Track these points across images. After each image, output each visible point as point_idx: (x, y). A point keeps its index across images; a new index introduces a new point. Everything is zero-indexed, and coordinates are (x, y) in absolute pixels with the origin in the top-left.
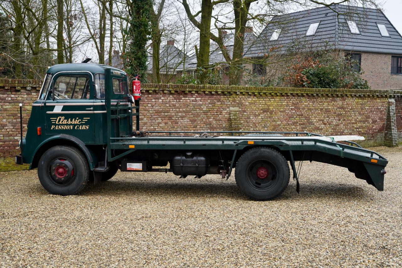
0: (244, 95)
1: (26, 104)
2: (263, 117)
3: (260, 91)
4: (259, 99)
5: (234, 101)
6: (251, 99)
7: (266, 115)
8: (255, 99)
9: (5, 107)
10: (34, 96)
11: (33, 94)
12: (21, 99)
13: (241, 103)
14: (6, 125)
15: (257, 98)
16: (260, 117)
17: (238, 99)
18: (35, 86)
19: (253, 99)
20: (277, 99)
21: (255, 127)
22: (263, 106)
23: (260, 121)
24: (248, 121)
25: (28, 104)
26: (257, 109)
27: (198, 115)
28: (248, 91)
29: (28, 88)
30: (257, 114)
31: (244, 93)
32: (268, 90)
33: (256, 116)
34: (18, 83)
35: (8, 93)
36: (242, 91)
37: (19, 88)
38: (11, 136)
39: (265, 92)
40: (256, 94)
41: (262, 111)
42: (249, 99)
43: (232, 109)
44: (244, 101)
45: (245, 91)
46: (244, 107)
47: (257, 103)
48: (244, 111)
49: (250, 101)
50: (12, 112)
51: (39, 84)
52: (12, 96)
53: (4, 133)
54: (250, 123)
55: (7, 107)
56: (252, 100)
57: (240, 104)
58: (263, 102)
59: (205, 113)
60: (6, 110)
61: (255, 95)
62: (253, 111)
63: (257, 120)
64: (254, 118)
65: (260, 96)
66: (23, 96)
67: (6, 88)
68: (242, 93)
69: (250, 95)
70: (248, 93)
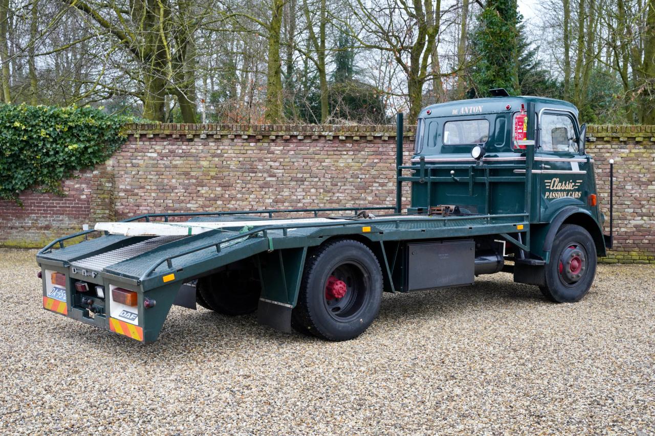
0: (608, 142)
1: (201, 159)
3: (650, 135)
4: (651, 151)
6: (627, 151)
8: (639, 150)
9: (174, 163)
10: (213, 147)
11: (211, 144)
12: (194, 151)
13: (602, 159)
14: (175, 188)
15: (645, 148)
18: (211, 133)
19: (634, 151)
21: (640, 206)
24: (621, 194)
25: (204, 159)
26: (643, 171)
28: (618, 135)
29: (202, 136)
30: (644, 180)
31: (605, 139)
33: (639, 183)
35: (178, 143)
36: (603, 134)
37: (190, 136)
38: (182, 202)
40: (637, 139)
42: (622, 150)
44: (608, 155)
45: (610, 134)
47: (645, 159)
49: (624, 155)
50: (183, 170)
51: (216, 130)
52: (184, 147)
53: (174, 198)
54: (626, 199)
55: (177, 162)
56: (630, 152)
60: (175, 167)
61: (638, 143)
62: (633, 175)
63: (644, 192)
64: (637, 188)
65: (650, 144)
66: (197, 147)
67: (174, 136)
68: (601, 139)
69: (623, 143)
70: (619, 138)
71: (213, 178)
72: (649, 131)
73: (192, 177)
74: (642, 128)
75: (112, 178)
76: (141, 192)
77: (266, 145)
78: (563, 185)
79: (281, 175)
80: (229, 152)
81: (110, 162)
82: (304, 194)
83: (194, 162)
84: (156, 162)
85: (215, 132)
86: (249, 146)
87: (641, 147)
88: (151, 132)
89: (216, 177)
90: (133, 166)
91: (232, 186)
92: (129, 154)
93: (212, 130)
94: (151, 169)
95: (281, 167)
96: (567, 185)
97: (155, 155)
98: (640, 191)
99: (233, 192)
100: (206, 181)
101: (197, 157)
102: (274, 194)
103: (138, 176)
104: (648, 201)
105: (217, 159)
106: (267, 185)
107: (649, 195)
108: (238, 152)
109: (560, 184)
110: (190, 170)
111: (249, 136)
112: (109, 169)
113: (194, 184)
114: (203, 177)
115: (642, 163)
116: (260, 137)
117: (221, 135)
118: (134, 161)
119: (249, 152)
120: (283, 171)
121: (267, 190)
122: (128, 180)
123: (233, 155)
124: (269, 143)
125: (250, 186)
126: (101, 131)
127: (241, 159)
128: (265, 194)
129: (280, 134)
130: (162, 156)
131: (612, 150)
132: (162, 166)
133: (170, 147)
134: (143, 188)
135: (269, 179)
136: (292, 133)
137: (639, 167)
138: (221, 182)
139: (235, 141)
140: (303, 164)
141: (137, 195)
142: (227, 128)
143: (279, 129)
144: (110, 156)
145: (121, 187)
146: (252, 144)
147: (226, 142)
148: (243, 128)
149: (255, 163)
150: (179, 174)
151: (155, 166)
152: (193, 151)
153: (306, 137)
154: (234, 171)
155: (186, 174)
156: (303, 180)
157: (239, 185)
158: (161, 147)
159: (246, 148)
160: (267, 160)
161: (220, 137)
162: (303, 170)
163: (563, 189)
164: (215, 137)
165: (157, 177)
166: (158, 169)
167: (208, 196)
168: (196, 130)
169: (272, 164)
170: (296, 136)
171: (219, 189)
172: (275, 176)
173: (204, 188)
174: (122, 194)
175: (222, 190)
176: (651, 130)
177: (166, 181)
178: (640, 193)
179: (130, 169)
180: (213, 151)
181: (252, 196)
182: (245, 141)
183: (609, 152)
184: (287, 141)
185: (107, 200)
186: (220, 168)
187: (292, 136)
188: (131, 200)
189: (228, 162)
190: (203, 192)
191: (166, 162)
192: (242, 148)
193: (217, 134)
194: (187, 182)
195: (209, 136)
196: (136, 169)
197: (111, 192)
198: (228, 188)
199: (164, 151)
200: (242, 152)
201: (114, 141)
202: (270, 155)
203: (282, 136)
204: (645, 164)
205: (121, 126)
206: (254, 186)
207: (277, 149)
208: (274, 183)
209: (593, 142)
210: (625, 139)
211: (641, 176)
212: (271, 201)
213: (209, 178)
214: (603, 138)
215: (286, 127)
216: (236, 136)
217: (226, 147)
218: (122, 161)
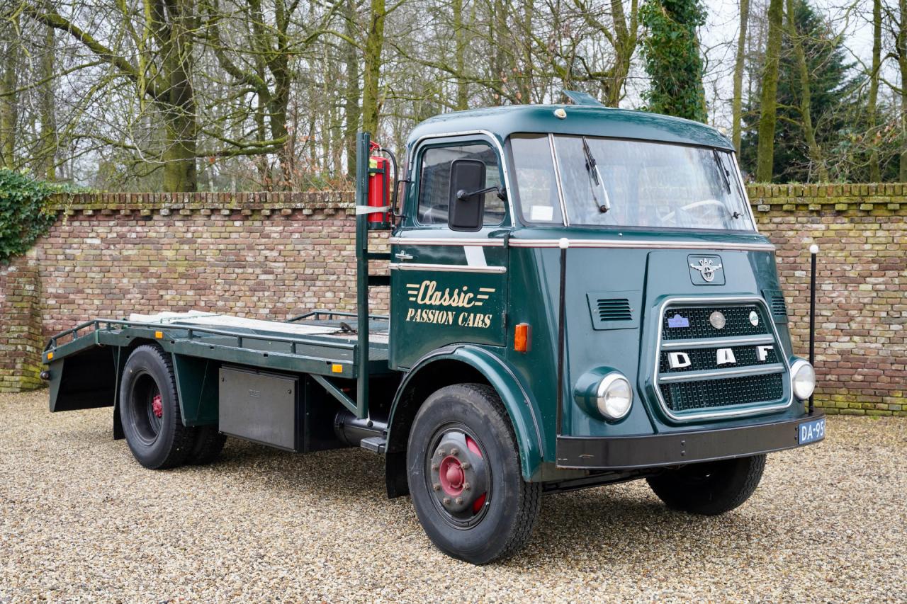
0: (790, 212)
1: (164, 247)
2: (882, 287)
3: (858, 199)
4: (862, 227)
6: (823, 227)
7: (897, 281)
8: (842, 224)
9: (125, 253)
10: (180, 229)
11: (178, 224)
12: (154, 235)
13: (782, 240)
14: (128, 292)
15: (852, 221)
16: (862, 287)
18: (175, 207)
19: (833, 226)
21: (847, 319)
22: (877, 248)
23: (866, 300)
25: (168, 247)
26: (851, 259)
28: (806, 201)
29: (163, 212)
30: (852, 274)
31: (785, 207)
32: (895, 194)
33: (844, 280)
34: (143, 202)
35: (131, 223)
36: (781, 200)
37: (145, 212)
39: (880, 199)
40: (838, 207)
41: (875, 266)
42: (815, 226)
44: (791, 233)
45: (791, 199)
46: (795, 253)
47: (853, 240)
49: (817, 234)
50: (139, 264)
51: (183, 202)
52: (139, 229)
53: (126, 307)
54: (824, 307)
55: (130, 252)
56: (828, 229)
58: (880, 233)
60: (127, 259)
61: (840, 213)
62: (833, 266)
63: (853, 294)
64: (841, 288)
65: (860, 214)
66: (158, 229)
67: (123, 212)
68: (779, 208)
69: (815, 214)
70: (807, 205)
71: (182, 276)
72: (857, 193)
73: (152, 275)
74: (845, 189)
75: (36, 278)
76: (78, 298)
77: (258, 224)
78: (447, 296)
79: (281, 270)
80: (205, 236)
81: (33, 253)
82: (316, 300)
83: (153, 252)
84: (98, 252)
85: (181, 205)
86: (233, 226)
87: (846, 220)
88: (89, 206)
89: (185, 275)
90: (67, 258)
91: (210, 289)
92: (60, 240)
93: (177, 202)
94: (92, 263)
95: (281, 259)
96: (456, 296)
97: (97, 242)
98: (846, 293)
99: (211, 297)
100: (171, 281)
101: (157, 245)
102: (271, 301)
103: (74, 274)
104: (861, 310)
105: (186, 247)
106: (260, 287)
107: (861, 300)
108: (216, 235)
109: (439, 294)
110: (148, 264)
111: (232, 211)
112: (31, 263)
113: (154, 286)
114: (168, 275)
115: (848, 247)
116: (248, 212)
117: (192, 210)
118: (68, 251)
119: (234, 235)
120: (284, 264)
121: (261, 294)
122: (60, 279)
123: (210, 240)
124: (262, 221)
125: (235, 288)
126: (16, 205)
127: (222, 247)
128: (259, 300)
129: (277, 206)
130: (107, 243)
131: (798, 226)
132: (108, 258)
133: (119, 229)
134: (82, 292)
135: (263, 277)
136: (294, 205)
137: (844, 254)
138: (193, 282)
139: (213, 218)
140: (314, 253)
141: (73, 302)
142: (199, 199)
143: (276, 199)
144: (32, 244)
145: (51, 290)
146: (237, 223)
147: (200, 220)
148: (222, 199)
149: (242, 253)
150: (133, 271)
151: (99, 258)
152: (152, 234)
153: (315, 211)
154: (212, 265)
155: (143, 270)
156: (314, 279)
157: (219, 287)
158: (104, 229)
159: (229, 229)
160: (260, 247)
161: (188, 213)
162: (313, 262)
163: (445, 304)
164: (181, 212)
165: (101, 275)
166: (102, 263)
167: (174, 303)
168: (154, 202)
169: (267, 253)
170: (301, 210)
171: (191, 293)
172: (273, 273)
173: (169, 292)
174: (52, 302)
175: (196, 294)
176: (860, 191)
177: (114, 281)
178: (847, 298)
179: (62, 263)
180: (181, 235)
181: (239, 304)
182: (227, 219)
183: (792, 230)
184: (288, 217)
185: (26, 311)
186: (192, 260)
187: (294, 210)
188: (65, 311)
189: (204, 252)
190: (167, 297)
191: (113, 251)
192: (223, 229)
193: (184, 208)
194: (144, 282)
195: (173, 212)
196: (70, 263)
197: (35, 299)
198: (203, 292)
199: (110, 236)
200: (223, 235)
201: (37, 221)
202: (264, 240)
203: (280, 210)
204: (853, 248)
205: (45, 198)
206: (243, 288)
207: (274, 230)
208: (272, 284)
209: (766, 212)
210: (818, 208)
211: (848, 268)
212: (267, 311)
213: (177, 276)
214: (782, 205)
215: (285, 196)
216: (213, 211)
217: (200, 229)
218: (50, 252)
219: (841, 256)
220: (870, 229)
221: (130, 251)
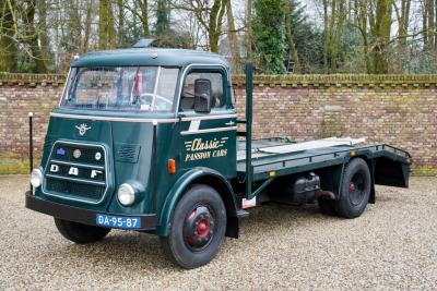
0: (349, 87)
1: (43, 102)
2: (388, 120)
4: (379, 94)
5: (333, 96)
6: (363, 94)
7: (394, 118)
8: (372, 93)
9: (20, 105)
10: (52, 93)
11: (50, 90)
13: (346, 100)
15: (376, 92)
16: (381, 120)
17: (339, 94)
18: (50, 82)
20: (416, 92)
21: (373, 134)
22: (386, 103)
23: (381, 126)
24: (359, 126)
25: (45, 102)
26: (375, 108)
27: (271, 117)
28: (357, 82)
29: (43, 84)
30: (375, 115)
32: (394, 80)
33: (372, 117)
34: (32, 79)
35: (24, 90)
36: (346, 81)
37: (33, 84)
41: (385, 111)
42: (360, 94)
43: (327, 107)
44: (350, 97)
46: (351, 105)
47: (376, 100)
48: (351, 111)
49: (361, 97)
51: (54, 80)
52: (28, 93)
56: (366, 95)
57: (343, 101)
58: (387, 97)
59: (283, 113)
61: (371, 88)
62: (368, 112)
63: (376, 124)
64: (371, 121)
65: (379, 89)
66: (39, 93)
67: (20, 84)
68: (345, 85)
69: (360, 88)
72: (378, 79)
98: (373, 123)
101: (39, 101)
104: (379, 130)
105: (55, 102)
107: (379, 126)
114: (44, 116)
115: (374, 103)
117: (58, 84)
130: (10, 99)
131: (353, 94)
132: (11, 107)
133: (17, 92)
142: (63, 78)
151: (6, 107)
152: (36, 95)
158: (9, 92)
165: (7, 116)
166: (8, 110)
168: (38, 79)
180: (53, 96)
183: (350, 95)
191: (14, 104)
193: (55, 82)
195: (48, 84)
199: (12, 96)
204: (376, 104)
209: (339, 87)
210: (362, 85)
211: (373, 112)
219: (371, 106)
220: (383, 95)
221: (24, 104)
